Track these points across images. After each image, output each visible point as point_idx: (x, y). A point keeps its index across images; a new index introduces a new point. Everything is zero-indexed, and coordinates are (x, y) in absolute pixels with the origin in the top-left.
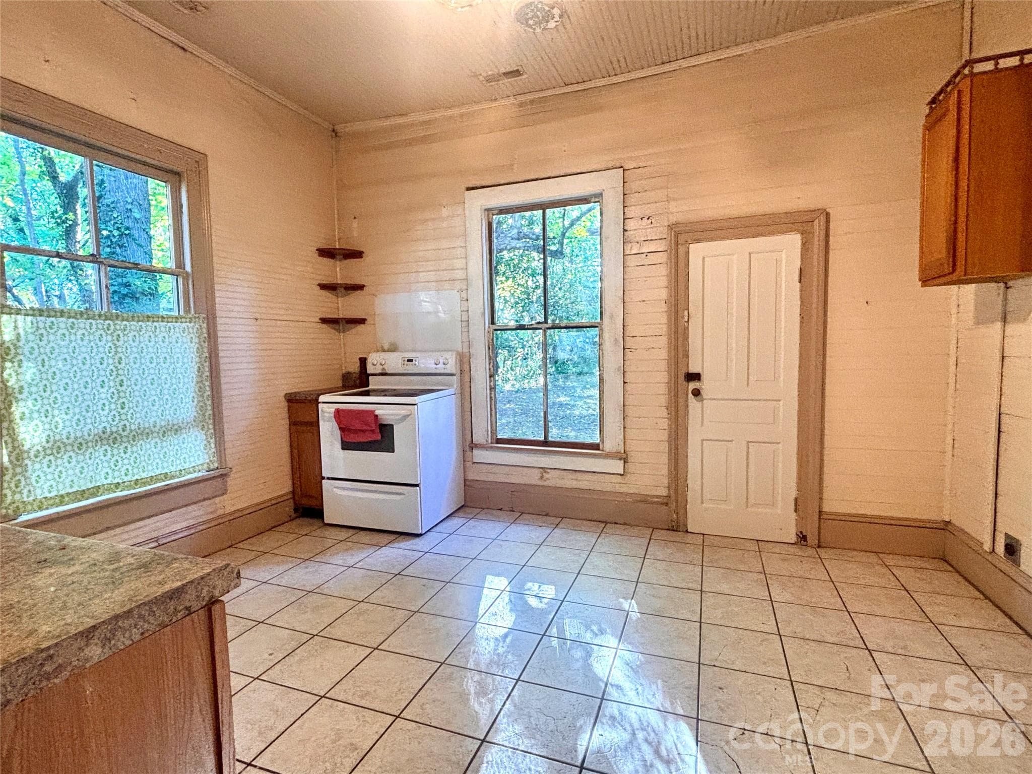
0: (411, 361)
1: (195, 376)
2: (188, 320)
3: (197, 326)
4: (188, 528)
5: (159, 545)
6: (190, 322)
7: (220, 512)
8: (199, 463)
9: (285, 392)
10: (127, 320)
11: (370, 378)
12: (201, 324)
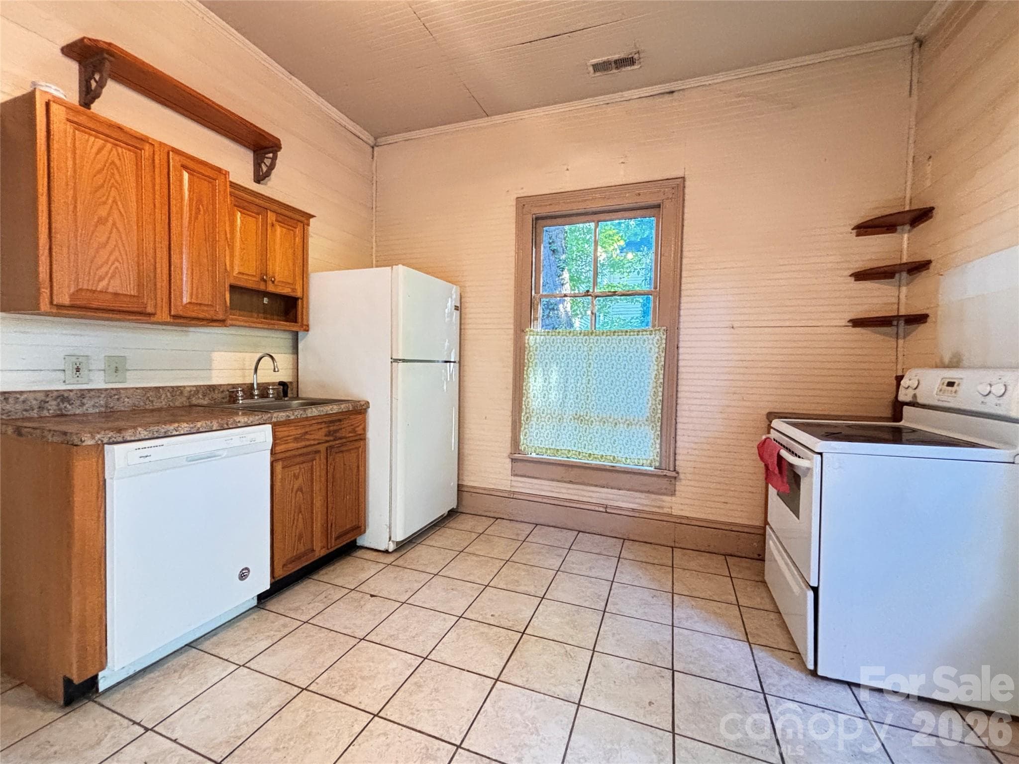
0: (951, 384)
1: (651, 382)
2: (648, 333)
3: (658, 337)
4: (633, 510)
5: (606, 512)
6: (651, 334)
7: (666, 510)
8: (644, 457)
9: (768, 411)
10: (599, 335)
11: (905, 408)
12: (662, 335)
